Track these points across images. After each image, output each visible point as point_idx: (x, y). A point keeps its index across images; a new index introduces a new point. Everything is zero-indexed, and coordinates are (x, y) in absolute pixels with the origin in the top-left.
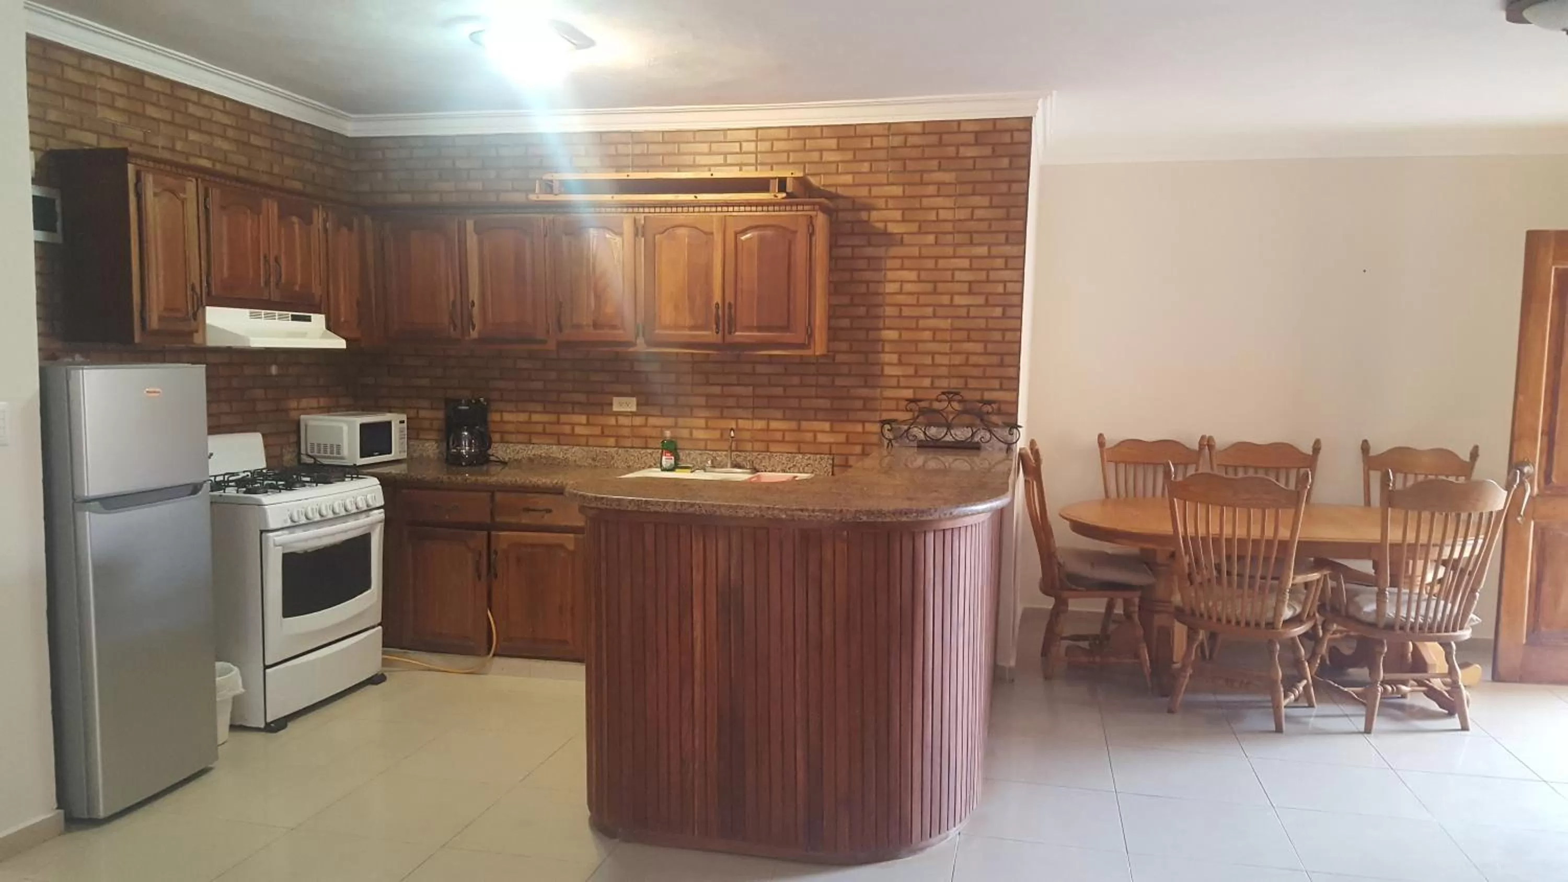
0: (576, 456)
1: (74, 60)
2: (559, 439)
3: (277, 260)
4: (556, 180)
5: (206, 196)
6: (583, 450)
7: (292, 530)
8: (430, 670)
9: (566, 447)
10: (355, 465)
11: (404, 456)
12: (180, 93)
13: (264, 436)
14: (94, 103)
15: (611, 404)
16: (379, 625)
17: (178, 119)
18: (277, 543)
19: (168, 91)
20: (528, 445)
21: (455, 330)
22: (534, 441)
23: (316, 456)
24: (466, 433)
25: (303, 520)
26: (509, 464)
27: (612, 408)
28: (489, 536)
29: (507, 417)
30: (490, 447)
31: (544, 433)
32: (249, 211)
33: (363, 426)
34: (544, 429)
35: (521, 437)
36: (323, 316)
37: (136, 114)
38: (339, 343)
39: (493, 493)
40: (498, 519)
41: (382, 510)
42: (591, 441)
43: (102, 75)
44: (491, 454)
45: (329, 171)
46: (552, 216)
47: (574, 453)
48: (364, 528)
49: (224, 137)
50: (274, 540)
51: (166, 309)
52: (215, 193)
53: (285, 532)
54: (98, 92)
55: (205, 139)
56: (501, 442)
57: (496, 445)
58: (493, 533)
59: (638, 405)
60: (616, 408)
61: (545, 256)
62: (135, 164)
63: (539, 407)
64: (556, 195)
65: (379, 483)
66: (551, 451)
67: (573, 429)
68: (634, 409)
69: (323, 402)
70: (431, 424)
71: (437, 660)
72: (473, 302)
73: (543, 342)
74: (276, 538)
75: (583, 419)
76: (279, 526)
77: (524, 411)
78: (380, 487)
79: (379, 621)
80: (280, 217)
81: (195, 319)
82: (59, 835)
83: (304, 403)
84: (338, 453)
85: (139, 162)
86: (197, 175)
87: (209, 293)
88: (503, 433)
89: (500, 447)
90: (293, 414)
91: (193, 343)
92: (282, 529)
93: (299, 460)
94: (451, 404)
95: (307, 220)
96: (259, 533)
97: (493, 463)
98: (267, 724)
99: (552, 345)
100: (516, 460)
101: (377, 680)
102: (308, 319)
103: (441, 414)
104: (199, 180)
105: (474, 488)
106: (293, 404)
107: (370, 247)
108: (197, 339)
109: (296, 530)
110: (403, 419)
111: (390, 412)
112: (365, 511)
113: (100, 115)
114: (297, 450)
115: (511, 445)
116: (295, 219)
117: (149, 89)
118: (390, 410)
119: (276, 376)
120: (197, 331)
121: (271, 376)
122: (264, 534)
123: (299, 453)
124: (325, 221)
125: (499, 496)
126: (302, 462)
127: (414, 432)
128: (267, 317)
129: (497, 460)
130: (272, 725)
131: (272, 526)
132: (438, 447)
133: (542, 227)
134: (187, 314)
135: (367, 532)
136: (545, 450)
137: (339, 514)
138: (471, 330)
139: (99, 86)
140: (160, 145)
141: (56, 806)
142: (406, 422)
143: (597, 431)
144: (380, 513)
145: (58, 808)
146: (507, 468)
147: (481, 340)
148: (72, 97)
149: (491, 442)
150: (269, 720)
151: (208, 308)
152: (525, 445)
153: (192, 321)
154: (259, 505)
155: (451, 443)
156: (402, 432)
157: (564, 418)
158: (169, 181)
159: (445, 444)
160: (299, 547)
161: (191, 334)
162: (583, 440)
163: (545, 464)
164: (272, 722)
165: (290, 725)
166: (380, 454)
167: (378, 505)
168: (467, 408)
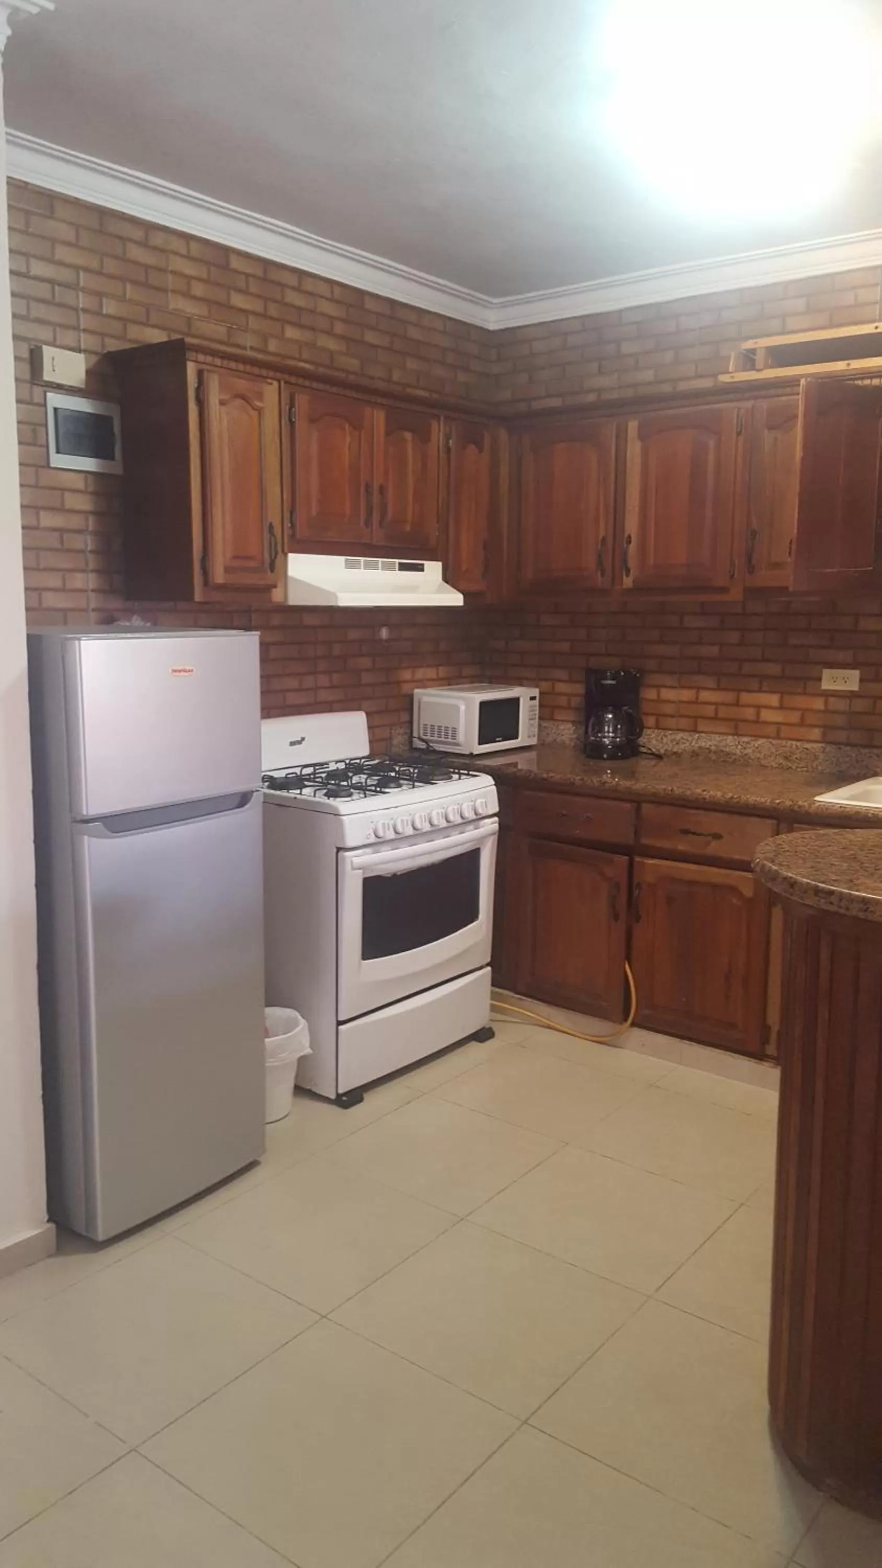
0: (760, 752)
1: (138, 234)
2: (736, 727)
3: (382, 490)
4: (761, 348)
5: (292, 406)
6: (770, 743)
7: (376, 848)
8: (549, 1027)
9: (746, 739)
10: (472, 754)
11: (534, 741)
12: (274, 275)
13: (368, 714)
14: (165, 291)
15: (820, 679)
16: (488, 965)
17: (273, 310)
18: (355, 866)
19: (260, 273)
20: (693, 733)
21: (602, 575)
22: (700, 728)
23: (428, 740)
24: (610, 716)
25: (391, 835)
26: (665, 759)
27: (820, 686)
28: (631, 863)
29: (667, 694)
30: (640, 735)
31: (715, 718)
32: (347, 426)
33: (482, 704)
34: (716, 712)
35: (684, 723)
36: (439, 564)
37: (218, 304)
38: (455, 599)
39: (639, 803)
40: (645, 841)
41: (496, 819)
42: (785, 731)
43: (176, 253)
44: (641, 743)
45: (462, 377)
46: (749, 404)
47: (757, 748)
48: (469, 844)
49: (330, 333)
50: (352, 862)
51: (235, 557)
52: (302, 400)
53: (368, 850)
54: (170, 277)
55: (306, 336)
56: (656, 728)
57: (649, 731)
58: (637, 859)
59: (861, 680)
60: (826, 685)
61: (736, 461)
62: (196, 361)
63: (710, 682)
64: (758, 370)
65: (493, 783)
66: (724, 743)
67: (758, 714)
68: (855, 687)
69: (443, 671)
70: (569, 701)
71: (557, 1016)
72: (630, 537)
73: (724, 590)
74: (354, 859)
75: (774, 700)
76: (360, 843)
77: (690, 688)
78: (494, 787)
79: (489, 960)
80: (388, 433)
81: (272, 571)
82: (50, 1256)
83: (420, 674)
84: (454, 737)
85: (201, 357)
86: (278, 375)
87: (293, 536)
88: (658, 716)
89: (653, 735)
90: (406, 688)
91: (270, 600)
92: (365, 846)
93: (411, 742)
94: (593, 676)
95: (423, 436)
96: (335, 850)
97: (644, 756)
98: (339, 1096)
99: (736, 595)
100: (675, 753)
101: (483, 1035)
102: (420, 568)
103: (580, 689)
104: (282, 383)
105: (615, 795)
106: (406, 675)
107: (504, 471)
108: (277, 596)
109: (383, 848)
110: (533, 695)
111: (521, 685)
112: (473, 821)
113: (172, 306)
114: (409, 731)
115: (670, 732)
116: (408, 436)
117: (236, 271)
118: (519, 681)
119: (386, 641)
120: (275, 587)
121: (381, 640)
122: (340, 854)
123: (411, 736)
124: (448, 437)
125: (646, 808)
126: (414, 746)
127: (547, 712)
128: (367, 566)
129: (649, 751)
130: (344, 1098)
131: (350, 843)
132: (575, 732)
133: (735, 421)
134: (263, 563)
135: (478, 846)
136: (715, 743)
137: (438, 826)
138: (624, 577)
139: (170, 268)
140: (249, 344)
141: (46, 1218)
142: (537, 698)
143: (794, 717)
144: (492, 823)
145: (48, 1221)
146: (662, 764)
147: (638, 589)
148: (135, 283)
149: (642, 727)
150: (341, 1091)
151: (290, 555)
152: (686, 733)
153: (269, 573)
154: (336, 815)
155: (590, 729)
156: (533, 711)
157: (745, 697)
158: (242, 384)
159: (583, 728)
160: (387, 869)
161: (269, 588)
162: (771, 730)
163: (714, 761)
164: (345, 1094)
165: (366, 1096)
166: (503, 740)
167: (491, 813)
168: (614, 682)
